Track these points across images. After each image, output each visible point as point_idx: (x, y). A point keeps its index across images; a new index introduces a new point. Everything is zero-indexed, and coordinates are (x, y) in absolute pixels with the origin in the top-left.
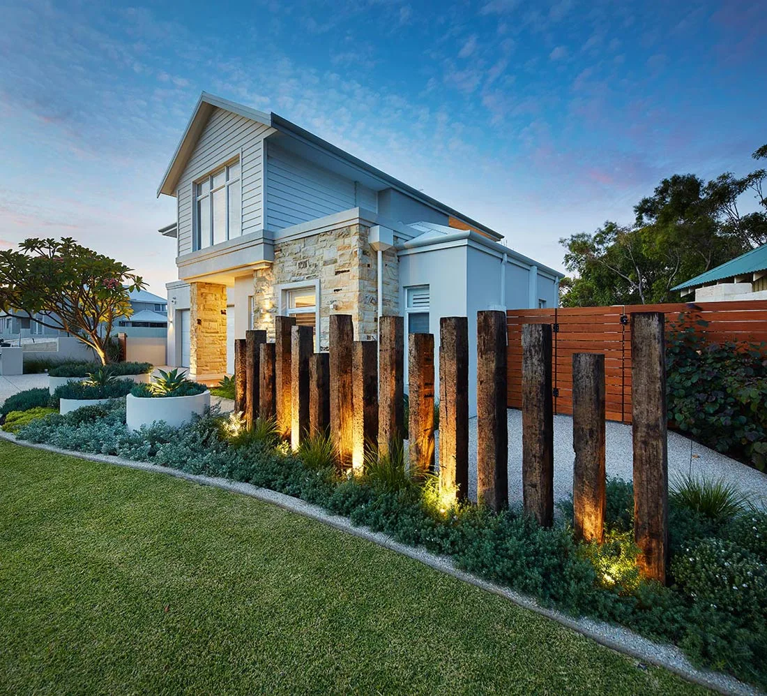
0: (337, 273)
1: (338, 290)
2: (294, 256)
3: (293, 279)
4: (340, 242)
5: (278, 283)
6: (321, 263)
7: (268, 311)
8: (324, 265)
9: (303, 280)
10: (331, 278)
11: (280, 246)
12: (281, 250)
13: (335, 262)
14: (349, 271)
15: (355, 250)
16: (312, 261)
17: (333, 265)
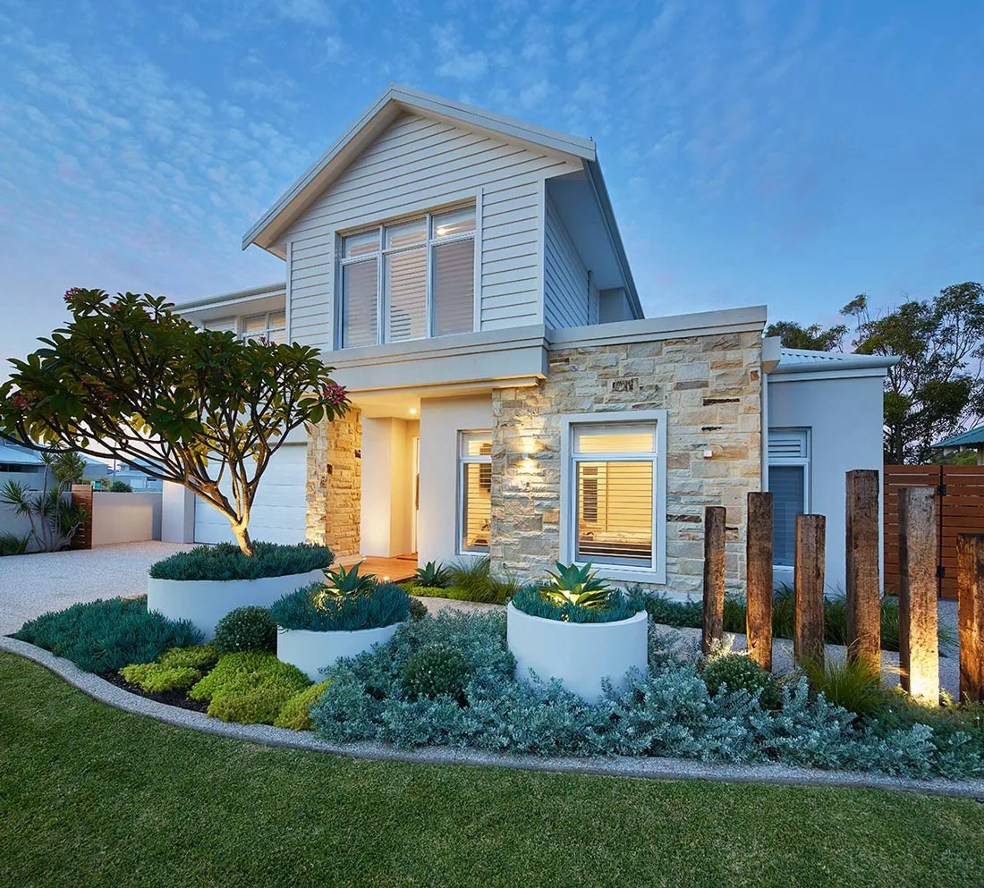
0: (707, 403)
1: (710, 429)
2: (601, 371)
3: (597, 407)
4: (717, 355)
5: (559, 412)
6: (669, 386)
7: (531, 456)
8: (676, 389)
9: (624, 409)
10: (695, 410)
11: (566, 352)
12: (567, 360)
13: (705, 385)
14: (738, 400)
15: (755, 369)
16: (644, 381)
17: (700, 390)
